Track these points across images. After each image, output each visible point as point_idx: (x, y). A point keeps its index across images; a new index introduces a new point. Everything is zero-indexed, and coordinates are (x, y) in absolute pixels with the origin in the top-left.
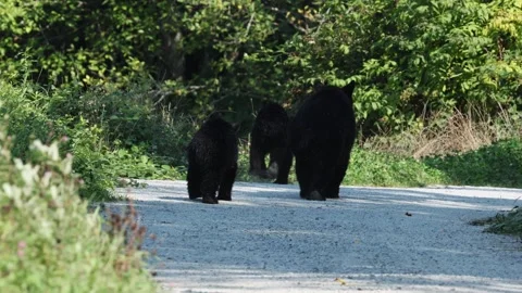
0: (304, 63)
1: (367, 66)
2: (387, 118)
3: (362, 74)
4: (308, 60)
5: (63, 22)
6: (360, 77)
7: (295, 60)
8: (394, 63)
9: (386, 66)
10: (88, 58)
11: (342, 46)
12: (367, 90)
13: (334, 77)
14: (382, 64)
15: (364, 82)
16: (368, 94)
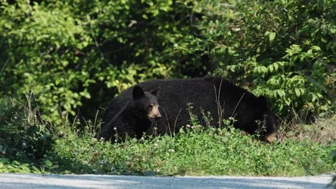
0: (231, 51)
1: (290, 52)
2: (311, 105)
3: (285, 60)
4: (235, 49)
5: (116, 38)
6: (282, 64)
7: (223, 48)
8: (318, 48)
9: (310, 52)
10: (139, 72)
11: (267, 33)
12: (291, 76)
13: (255, 64)
14: (305, 49)
15: (287, 68)
16: (292, 80)
